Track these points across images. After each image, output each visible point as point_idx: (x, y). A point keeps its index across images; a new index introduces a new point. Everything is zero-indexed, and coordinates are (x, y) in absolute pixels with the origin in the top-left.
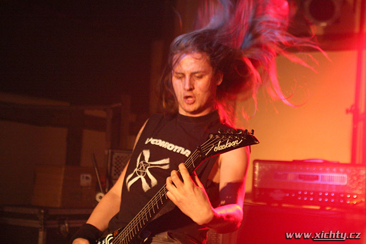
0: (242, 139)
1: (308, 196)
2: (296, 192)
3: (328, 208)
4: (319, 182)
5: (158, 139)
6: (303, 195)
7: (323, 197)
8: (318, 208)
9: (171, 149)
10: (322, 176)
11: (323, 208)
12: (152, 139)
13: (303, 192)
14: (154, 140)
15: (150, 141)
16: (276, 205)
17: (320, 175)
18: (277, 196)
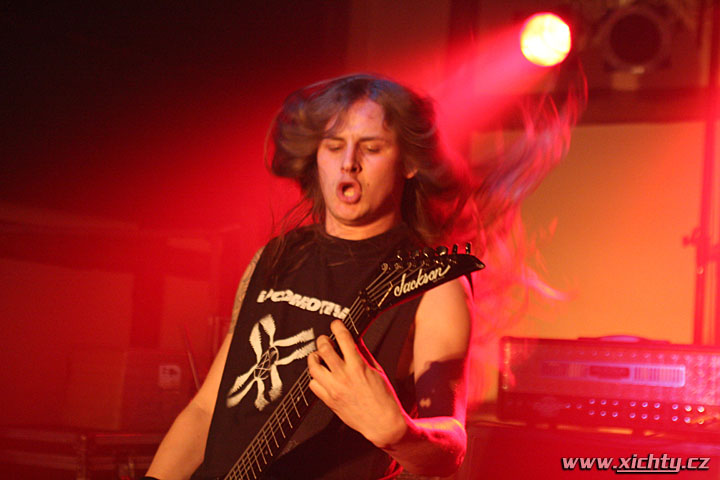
0: (451, 264)
1: (610, 408)
2: (585, 400)
3: (648, 433)
4: (630, 380)
5: (284, 289)
6: (598, 408)
7: (639, 410)
8: (627, 432)
9: (314, 309)
10: (636, 369)
11: (638, 433)
12: (272, 291)
13: (598, 401)
14: (278, 293)
15: (268, 296)
16: (546, 426)
17: (632, 367)
18: (548, 408)
